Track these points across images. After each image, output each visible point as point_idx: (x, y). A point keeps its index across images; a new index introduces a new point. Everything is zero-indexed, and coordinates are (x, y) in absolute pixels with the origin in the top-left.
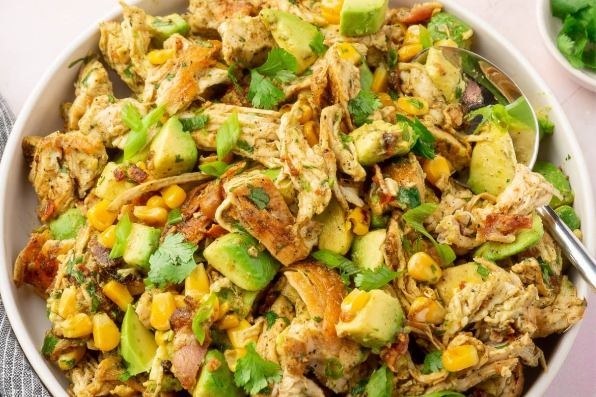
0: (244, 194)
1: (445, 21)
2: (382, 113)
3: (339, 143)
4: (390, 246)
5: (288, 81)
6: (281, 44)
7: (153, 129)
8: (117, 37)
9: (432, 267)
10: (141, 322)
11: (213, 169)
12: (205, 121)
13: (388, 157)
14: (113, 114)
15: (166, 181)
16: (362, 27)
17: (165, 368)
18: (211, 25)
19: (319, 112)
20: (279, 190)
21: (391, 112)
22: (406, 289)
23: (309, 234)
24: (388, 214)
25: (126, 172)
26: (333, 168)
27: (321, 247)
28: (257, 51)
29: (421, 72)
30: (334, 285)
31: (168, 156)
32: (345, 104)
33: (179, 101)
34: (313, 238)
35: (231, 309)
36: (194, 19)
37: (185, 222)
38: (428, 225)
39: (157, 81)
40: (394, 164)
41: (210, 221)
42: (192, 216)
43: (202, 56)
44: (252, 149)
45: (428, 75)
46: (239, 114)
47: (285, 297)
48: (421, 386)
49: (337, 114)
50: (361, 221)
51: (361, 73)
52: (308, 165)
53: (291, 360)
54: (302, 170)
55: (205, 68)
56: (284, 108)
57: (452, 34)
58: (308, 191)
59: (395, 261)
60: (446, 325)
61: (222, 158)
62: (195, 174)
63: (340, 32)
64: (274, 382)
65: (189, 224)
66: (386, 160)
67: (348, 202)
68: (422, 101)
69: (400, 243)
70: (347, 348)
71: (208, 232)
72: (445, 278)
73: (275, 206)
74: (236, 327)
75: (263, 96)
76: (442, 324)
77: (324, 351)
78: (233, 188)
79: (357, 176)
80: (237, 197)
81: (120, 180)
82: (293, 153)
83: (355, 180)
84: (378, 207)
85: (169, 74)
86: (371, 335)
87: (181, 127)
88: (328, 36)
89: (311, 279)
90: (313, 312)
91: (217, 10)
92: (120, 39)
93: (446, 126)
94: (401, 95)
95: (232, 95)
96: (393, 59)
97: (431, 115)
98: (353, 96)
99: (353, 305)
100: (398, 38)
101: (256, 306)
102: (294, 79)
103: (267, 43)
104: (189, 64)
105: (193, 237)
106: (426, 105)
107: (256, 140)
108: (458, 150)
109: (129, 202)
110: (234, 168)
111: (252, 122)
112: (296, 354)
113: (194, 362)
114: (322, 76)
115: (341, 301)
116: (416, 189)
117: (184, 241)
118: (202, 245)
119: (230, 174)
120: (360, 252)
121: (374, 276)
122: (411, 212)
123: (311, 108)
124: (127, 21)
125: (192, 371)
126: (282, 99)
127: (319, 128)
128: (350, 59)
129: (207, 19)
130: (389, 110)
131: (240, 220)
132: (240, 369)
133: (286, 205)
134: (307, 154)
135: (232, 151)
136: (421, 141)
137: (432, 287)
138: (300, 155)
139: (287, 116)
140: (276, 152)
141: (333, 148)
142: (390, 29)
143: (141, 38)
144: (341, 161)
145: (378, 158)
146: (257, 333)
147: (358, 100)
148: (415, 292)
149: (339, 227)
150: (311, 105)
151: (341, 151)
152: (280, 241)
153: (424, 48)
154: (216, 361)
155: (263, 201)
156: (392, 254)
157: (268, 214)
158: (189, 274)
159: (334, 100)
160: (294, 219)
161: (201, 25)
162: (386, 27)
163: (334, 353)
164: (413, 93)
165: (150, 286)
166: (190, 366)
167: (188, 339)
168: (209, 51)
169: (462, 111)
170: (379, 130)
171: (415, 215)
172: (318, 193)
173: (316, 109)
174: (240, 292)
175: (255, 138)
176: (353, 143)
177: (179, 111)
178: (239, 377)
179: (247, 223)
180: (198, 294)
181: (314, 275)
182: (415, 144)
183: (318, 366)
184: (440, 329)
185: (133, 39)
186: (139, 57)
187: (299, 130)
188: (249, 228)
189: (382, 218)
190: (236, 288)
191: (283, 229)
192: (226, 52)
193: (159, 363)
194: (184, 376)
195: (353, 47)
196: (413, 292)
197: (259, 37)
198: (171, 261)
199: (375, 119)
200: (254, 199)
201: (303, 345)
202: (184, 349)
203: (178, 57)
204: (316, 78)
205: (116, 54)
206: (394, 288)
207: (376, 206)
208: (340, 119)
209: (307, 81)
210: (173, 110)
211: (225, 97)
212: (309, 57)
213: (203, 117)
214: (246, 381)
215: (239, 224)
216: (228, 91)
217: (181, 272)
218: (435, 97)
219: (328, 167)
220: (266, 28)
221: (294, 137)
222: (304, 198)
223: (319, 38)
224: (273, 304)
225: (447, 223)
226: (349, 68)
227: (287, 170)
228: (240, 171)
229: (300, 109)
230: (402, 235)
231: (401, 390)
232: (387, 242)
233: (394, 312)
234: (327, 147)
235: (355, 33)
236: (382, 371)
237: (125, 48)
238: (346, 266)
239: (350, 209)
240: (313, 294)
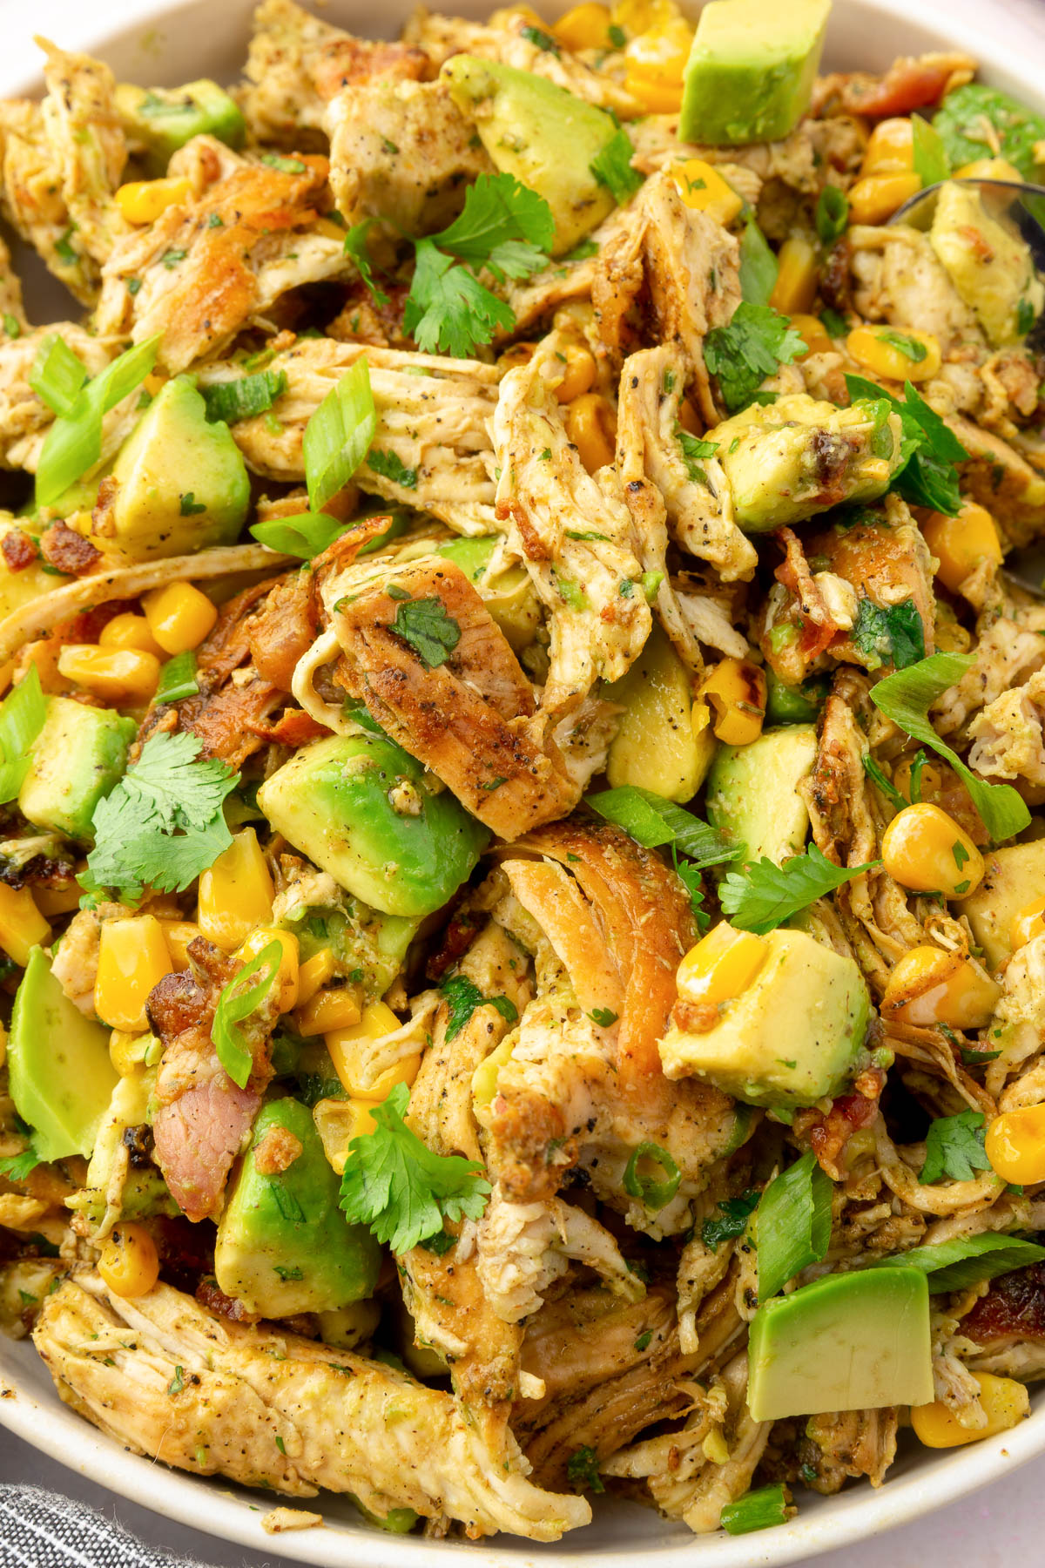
0: (379, 619)
1: (985, 107)
2: (806, 374)
3: (676, 461)
4: (829, 786)
5: (525, 275)
6: (505, 163)
7: (126, 415)
8: (31, 143)
9: (958, 853)
10: (68, 1002)
11: (298, 537)
12: (274, 390)
13: (825, 508)
14: (12, 370)
15: (153, 572)
16: (746, 118)
17: (133, 1152)
18: (308, 116)
19: (615, 366)
20: (491, 606)
21: (832, 371)
22: (876, 917)
23: (581, 737)
24: (822, 679)
25: (37, 542)
26: (656, 539)
27: (615, 778)
28: (434, 183)
29: (917, 254)
30: (654, 903)
31: (155, 495)
32: (695, 345)
33: (197, 331)
34: (591, 750)
35: (338, 974)
36: (262, 97)
37: (209, 696)
38: (941, 714)
39: (134, 271)
40: (840, 530)
41: (281, 698)
42: (229, 679)
43: (272, 197)
44: (412, 478)
45: (938, 262)
46: (373, 371)
47: (505, 930)
48: (917, 1223)
49: (671, 374)
50: (740, 704)
51: (743, 250)
52: (581, 531)
53: (516, 1171)
54: (563, 544)
55: (279, 233)
56: (513, 354)
57: (1006, 145)
58: (580, 611)
59: (842, 829)
60: (998, 1034)
61: (325, 503)
62: (243, 550)
63: (681, 133)
64: (463, 1216)
65: (219, 702)
66: (818, 518)
67: (701, 643)
68: (922, 339)
69: (858, 775)
70: (692, 1109)
71: (274, 730)
72: (991, 883)
73: (476, 656)
74: (351, 1028)
75: (448, 318)
76: (986, 1027)
77: (621, 1121)
78: (347, 600)
79: (730, 563)
80: (357, 628)
81: (19, 566)
82: (534, 492)
83: (722, 578)
84: (792, 661)
85: (169, 250)
86: (771, 1079)
87: (201, 406)
88: (645, 144)
89: (585, 886)
90: (589, 993)
91: (325, 70)
92: (41, 151)
93: (990, 415)
94: (856, 322)
95: (359, 315)
96: (834, 214)
97: (949, 382)
98: (719, 321)
99: (712, 980)
100: (848, 155)
101: (416, 955)
102: (543, 270)
103: (464, 160)
104: (230, 220)
105: (227, 744)
106: (934, 350)
107: (425, 449)
108: (1023, 485)
109: (42, 635)
110: (353, 534)
111: (415, 396)
112: (531, 1143)
113: (216, 1143)
114: (626, 257)
115: (677, 958)
116: (912, 609)
117: (199, 759)
118: (253, 771)
119: (344, 553)
120: (733, 795)
121: (779, 882)
122: (894, 678)
123: (593, 355)
124: (56, 95)
125: (213, 1171)
126: (507, 328)
127: (615, 415)
128: (709, 209)
129: (299, 98)
130: (823, 365)
131: (368, 700)
132: (358, 1169)
133: (511, 652)
134: (577, 495)
135: (353, 481)
136: (921, 460)
137: (955, 909)
138: (558, 499)
139: (519, 378)
140: (486, 486)
141: (656, 475)
142: (824, 130)
143: (98, 147)
144: (682, 518)
145: (795, 509)
146: (415, 1048)
147: (733, 332)
148: (903, 928)
149: (671, 720)
150: (593, 345)
151: (681, 485)
152: (490, 766)
153: (924, 183)
154: (285, 1142)
155: (438, 641)
156: (834, 807)
157: (455, 683)
158: (208, 863)
159: (661, 331)
160: (536, 690)
161: (282, 118)
162: (810, 126)
163: (652, 1125)
164: (892, 317)
165: (93, 896)
166: (205, 1155)
167: (201, 1067)
168: (291, 183)
169: (1035, 370)
170: (797, 424)
171: (909, 689)
172: (609, 616)
173: (607, 357)
174: (366, 918)
175: (420, 443)
176: (720, 462)
177: (197, 362)
178: (355, 1194)
179: (388, 709)
180: (238, 924)
181: (593, 870)
182: (903, 468)
183: (600, 1166)
184: (979, 1047)
185: (72, 148)
186: (92, 204)
187: (555, 422)
188: (395, 726)
189: (802, 692)
190: (354, 905)
191: (498, 729)
192: (339, 181)
193: (117, 1132)
194: (186, 1185)
195: (720, 175)
196: (896, 928)
197: (441, 144)
198: (157, 821)
199: (782, 390)
200: (410, 636)
201: (555, 1111)
202: (189, 1099)
203: (198, 199)
204: (610, 265)
205: (26, 193)
206: (836, 910)
207: (784, 658)
208: (678, 389)
209: (581, 276)
210: (180, 356)
211: (339, 321)
212: (588, 203)
213: (267, 379)
214: (377, 1211)
215: (363, 711)
216: (350, 303)
217: (185, 857)
218: (955, 329)
219: (642, 536)
220: (461, 118)
221: (539, 441)
222: (567, 631)
223: (618, 149)
224: (467, 950)
225: (1008, 714)
226: (708, 234)
227: (514, 543)
228: (376, 542)
229: (560, 358)
230: (866, 748)
231: (855, 1231)
232: (817, 769)
233: (843, 1003)
234: (638, 474)
235: (725, 134)
236: (799, 1178)
237: (50, 176)
238: (690, 839)
239: (707, 663)
240: (588, 937)
